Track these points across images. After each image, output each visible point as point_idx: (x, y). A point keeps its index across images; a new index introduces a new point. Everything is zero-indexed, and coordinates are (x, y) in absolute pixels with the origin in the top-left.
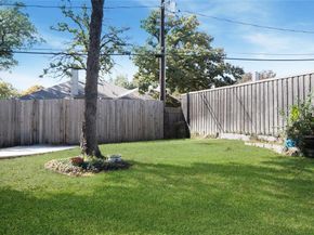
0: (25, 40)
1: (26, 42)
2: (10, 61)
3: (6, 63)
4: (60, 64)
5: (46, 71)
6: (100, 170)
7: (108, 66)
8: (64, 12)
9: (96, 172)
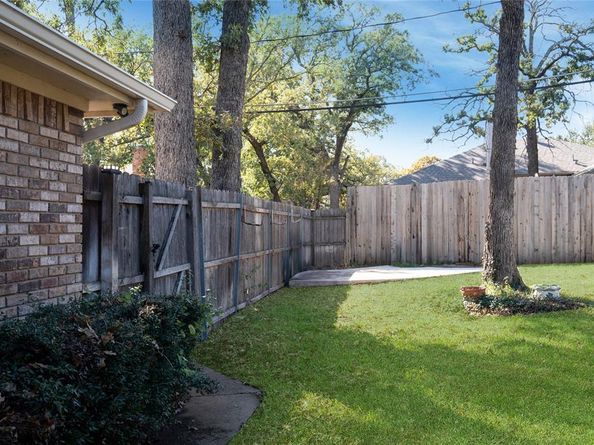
0: (402, 78)
1: (404, 82)
2: (379, 118)
3: (375, 122)
4: (463, 114)
5: (437, 131)
6: (514, 313)
7: (558, 109)
8: (468, 15)
9: (505, 315)
